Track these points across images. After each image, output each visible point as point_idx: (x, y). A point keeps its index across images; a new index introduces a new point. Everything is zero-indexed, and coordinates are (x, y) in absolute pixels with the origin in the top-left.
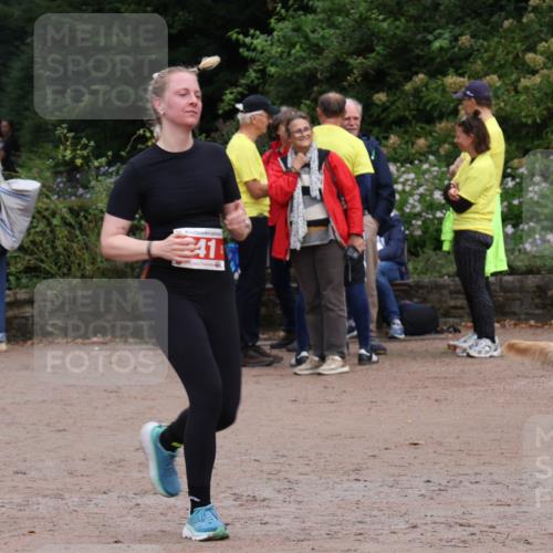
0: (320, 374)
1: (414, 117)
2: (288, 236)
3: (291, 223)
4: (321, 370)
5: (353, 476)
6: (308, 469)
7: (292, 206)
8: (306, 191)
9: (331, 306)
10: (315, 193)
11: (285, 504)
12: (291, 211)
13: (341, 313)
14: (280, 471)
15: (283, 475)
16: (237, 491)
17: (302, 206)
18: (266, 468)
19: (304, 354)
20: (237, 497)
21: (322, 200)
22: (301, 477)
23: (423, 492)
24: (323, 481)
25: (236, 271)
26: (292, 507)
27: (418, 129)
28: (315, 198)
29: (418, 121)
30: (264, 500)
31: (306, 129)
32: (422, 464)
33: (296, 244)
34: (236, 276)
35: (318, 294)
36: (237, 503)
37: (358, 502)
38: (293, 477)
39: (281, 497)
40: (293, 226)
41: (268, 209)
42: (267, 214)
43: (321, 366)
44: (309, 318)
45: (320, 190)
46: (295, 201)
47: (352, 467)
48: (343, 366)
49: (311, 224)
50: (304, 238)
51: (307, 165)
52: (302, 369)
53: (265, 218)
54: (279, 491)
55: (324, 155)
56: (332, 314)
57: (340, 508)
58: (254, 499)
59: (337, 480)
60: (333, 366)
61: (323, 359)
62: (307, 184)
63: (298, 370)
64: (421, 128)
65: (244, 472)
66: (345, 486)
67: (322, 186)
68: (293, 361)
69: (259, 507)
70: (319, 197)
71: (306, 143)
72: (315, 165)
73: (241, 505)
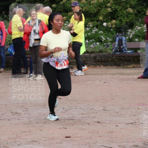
0: (36, 80)
1: (63, 11)
2: (29, 43)
3: (30, 39)
4: (36, 79)
5: (43, 107)
6: (31, 105)
7: (30, 35)
8: (35, 31)
9: (39, 62)
10: (37, 32)
11: (25, 115)
12: (30, 36)
13: (42, 64)
14: (24, 106)
15: (25, 107)
16: (12, 111)
17: (33, 35)
18: (20, 105)
19: (31, 74)
20: (12, 113)
22: (29, 107)
23: (62, 111)
24: (35, 108)
25: (14, 52)
26: (27, 115)
27: (64, 14)
28: (37, 33)
30: (19, 113)
31: (35, 14)
32: (62, 104)
33: (31, 45)
34: (14, 54)
35: (36, 59)
36: (12, 114)
37: (45, 114)
38: (27, 107)
39: (24, 113)
40: (31, 40)
41: (23, 35)
42: (22, 37)
44: (34, 65)
45: (38, 31)
46: (31, 34)
47: (43, 105)
48: (42, 78)
49: (35, 40)
50: (33, 44)
51: (35, 24)
52: (31, 79)
53: (22, 38)
54: (23, 111)
55: (40, 21)
57: (40, 115)
58: (17, 113)
59: (39, 108)
60: (39, 78)
62: (35, 29)
64: (65, 14)
65: (14, 106)
66: (41, 109)
67: (39, 30)
68: (28, 76)
69: (18, 116)
70: (38, 33)
71: (35, 18)
72: (37, 24)
73: (13, 115)
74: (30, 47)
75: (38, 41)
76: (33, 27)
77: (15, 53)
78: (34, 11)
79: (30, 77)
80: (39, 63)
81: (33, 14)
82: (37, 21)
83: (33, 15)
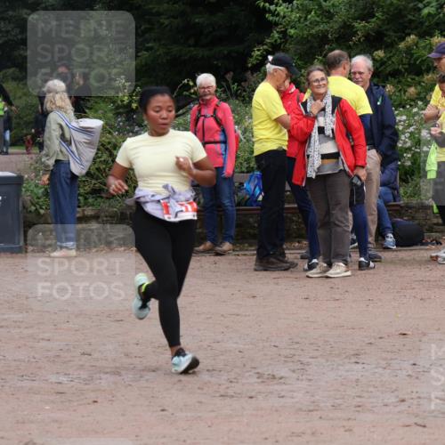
0: (327, 277)
1: (406, 69)
2: (305, 167)
3: (308, 156)
4: (328, 274)
5: (354, 360)
6: (316, 354)
7: (310, 143)
8: (321, 130)
9: (337, 222)
10: (329, 132)
11: (299, 382)
12: (309, 147)
13: (346, 228)
14: (294, 355)
15: (297, 358)
16: (260, 371)
17: (317, 143)
18: (284, 352)
19: (315, 261)
20: (260, 375)
21: (334, 138)
22: (310, 360)
23: (410, 373)
24: (329, 363)
25: (260, 193)
26: (304, 384)
27: (409, 80)
28: (329, 136)
29: (409, 73)
30: (281, 378)
31: (322, 79)
32: (410, 350)
33: (311, 173)
34: (260, 198)
35: (328, 213)
36: (260, 380)
37: (357, 380)
38: (305, 360)
39: (295, 375)
40: (310, 159)
41: (287, 143)
42: (285, 148)
43: (328, 271)
44: (320, 232)
45: (333, 130)
46: (312, 139)
47: (352, 352)
48: (346, 271)
49: (324, 157)
50: (318, 169)
51: (324, 109)
52: (312, 273)
54: (294, 371)
55: (337, 101)
56: (339, 229)
57: (342, 385)
58: (274, 377)
59: (341, 362)
60: (338, 271)
61: (330, 265)
62: (322, 125)
63: (310, 273)
64: (412, 79)
65: (265, 355)
66: (347, 367)
67: (334, 127)
68: (306, 267)
69: (277, 384)
70: (331, 136)
71: (322, 91)
72: (329, 109)
73: (263, 382)
74: (309, 180)
75: (334, 161)
76: (315, 118)
77: (263, 197)
78: (319, 69)
79: (311, 267)
80: (338, 226)
81: (317, 80)
82: (328, 101)
83: (316, 84)
